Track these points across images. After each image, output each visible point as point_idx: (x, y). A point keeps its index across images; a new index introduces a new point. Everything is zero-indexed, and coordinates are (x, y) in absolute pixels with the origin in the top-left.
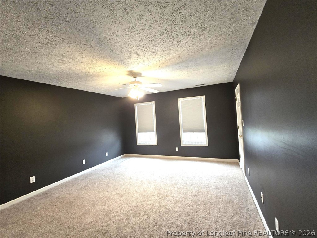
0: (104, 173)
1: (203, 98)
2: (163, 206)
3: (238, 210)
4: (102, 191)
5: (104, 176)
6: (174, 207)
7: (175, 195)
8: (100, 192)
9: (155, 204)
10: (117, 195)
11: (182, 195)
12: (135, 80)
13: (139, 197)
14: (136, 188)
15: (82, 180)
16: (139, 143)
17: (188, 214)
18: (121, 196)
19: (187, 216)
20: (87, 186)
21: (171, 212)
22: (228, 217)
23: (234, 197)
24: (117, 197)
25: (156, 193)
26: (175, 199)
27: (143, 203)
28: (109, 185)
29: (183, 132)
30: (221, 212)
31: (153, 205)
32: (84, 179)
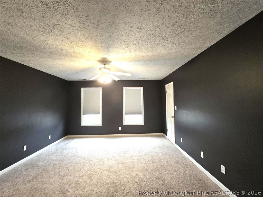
0: (53, 158)
1: (142, 88)
2: (135, 177)
3: (185, 167)
4: (64, 176)
5: (55, 160)
6: (144, 175)
7: (139, 165)
8: (62, 179)
9: (128, 176)
10: (84, 177)
11: (143, 165)
12: (105, 67)
13: (109, 174)
14: (100, 167)
15: (27, 169)
16: (83, 124)
17: (157, 178)
18: (90, 177)
19: (159, 180)
20: (39, 175)
21: (145, 180)
22: (183, 173)
23: (177, 159)
24: (85, 178)
25: (121, 167)
26: (140, 168)
27: (116, 178)
28: (68, 169)
29: (125, 114)
30: (177, 171)
31: (127, 178)
32: (28, 168)
